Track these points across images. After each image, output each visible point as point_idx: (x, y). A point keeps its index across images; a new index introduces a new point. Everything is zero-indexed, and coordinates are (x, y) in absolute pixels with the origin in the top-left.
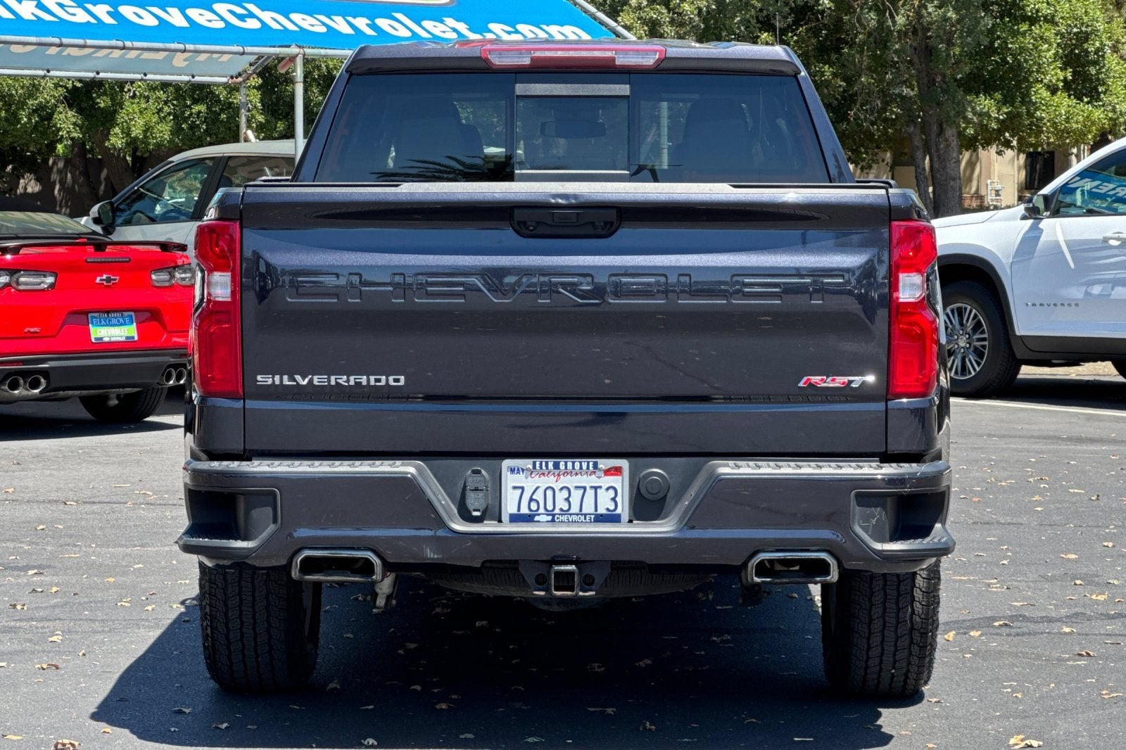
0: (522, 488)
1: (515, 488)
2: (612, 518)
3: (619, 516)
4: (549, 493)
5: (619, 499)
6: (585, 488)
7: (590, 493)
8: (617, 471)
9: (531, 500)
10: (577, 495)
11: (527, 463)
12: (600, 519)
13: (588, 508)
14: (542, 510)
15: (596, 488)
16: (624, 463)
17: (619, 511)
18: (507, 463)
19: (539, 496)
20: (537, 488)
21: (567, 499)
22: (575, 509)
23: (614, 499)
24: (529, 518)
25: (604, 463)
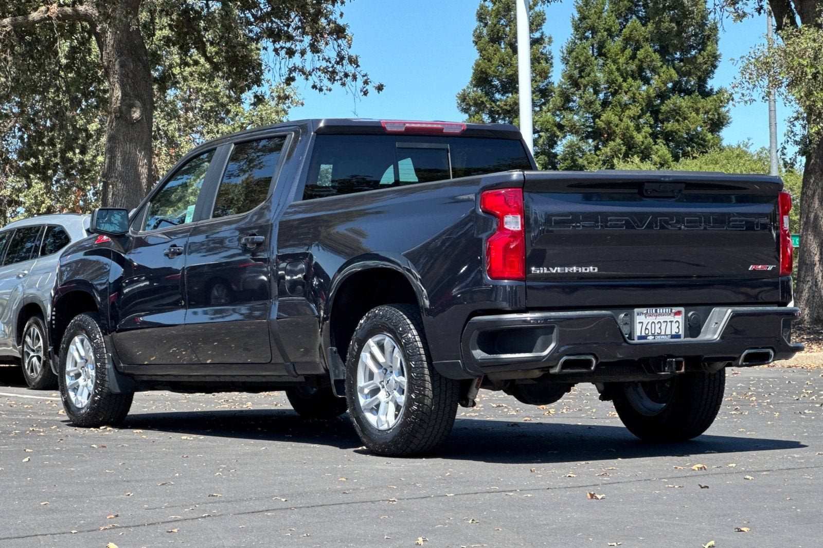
0: (642, 323)
1: (639, 323)
2: (678, 336)
3: (680, 335)
4: (653, 325)
5: (680, 327)
6: (667, 322)
7: (669, 324)
8: (678, 313)
9: (646, 329)
10: (664, 325)
11: (644, 310)
12: (673, 337)
13: (668, 332)
14: (650, 334)
15: (671, 322)
16: (682, 309)
17: (680, 333)
18: (636, 310)
19: (649, 327)
20: (648, 322)
21: (660, 328)
22: (663, 333)
23: (678, 327)
24: (645, 337)
25: (675, 309)
